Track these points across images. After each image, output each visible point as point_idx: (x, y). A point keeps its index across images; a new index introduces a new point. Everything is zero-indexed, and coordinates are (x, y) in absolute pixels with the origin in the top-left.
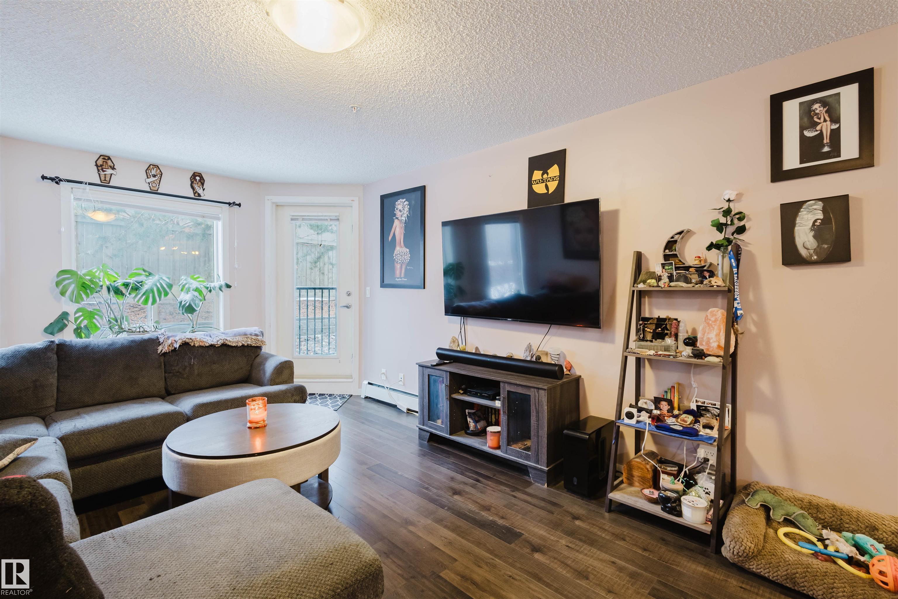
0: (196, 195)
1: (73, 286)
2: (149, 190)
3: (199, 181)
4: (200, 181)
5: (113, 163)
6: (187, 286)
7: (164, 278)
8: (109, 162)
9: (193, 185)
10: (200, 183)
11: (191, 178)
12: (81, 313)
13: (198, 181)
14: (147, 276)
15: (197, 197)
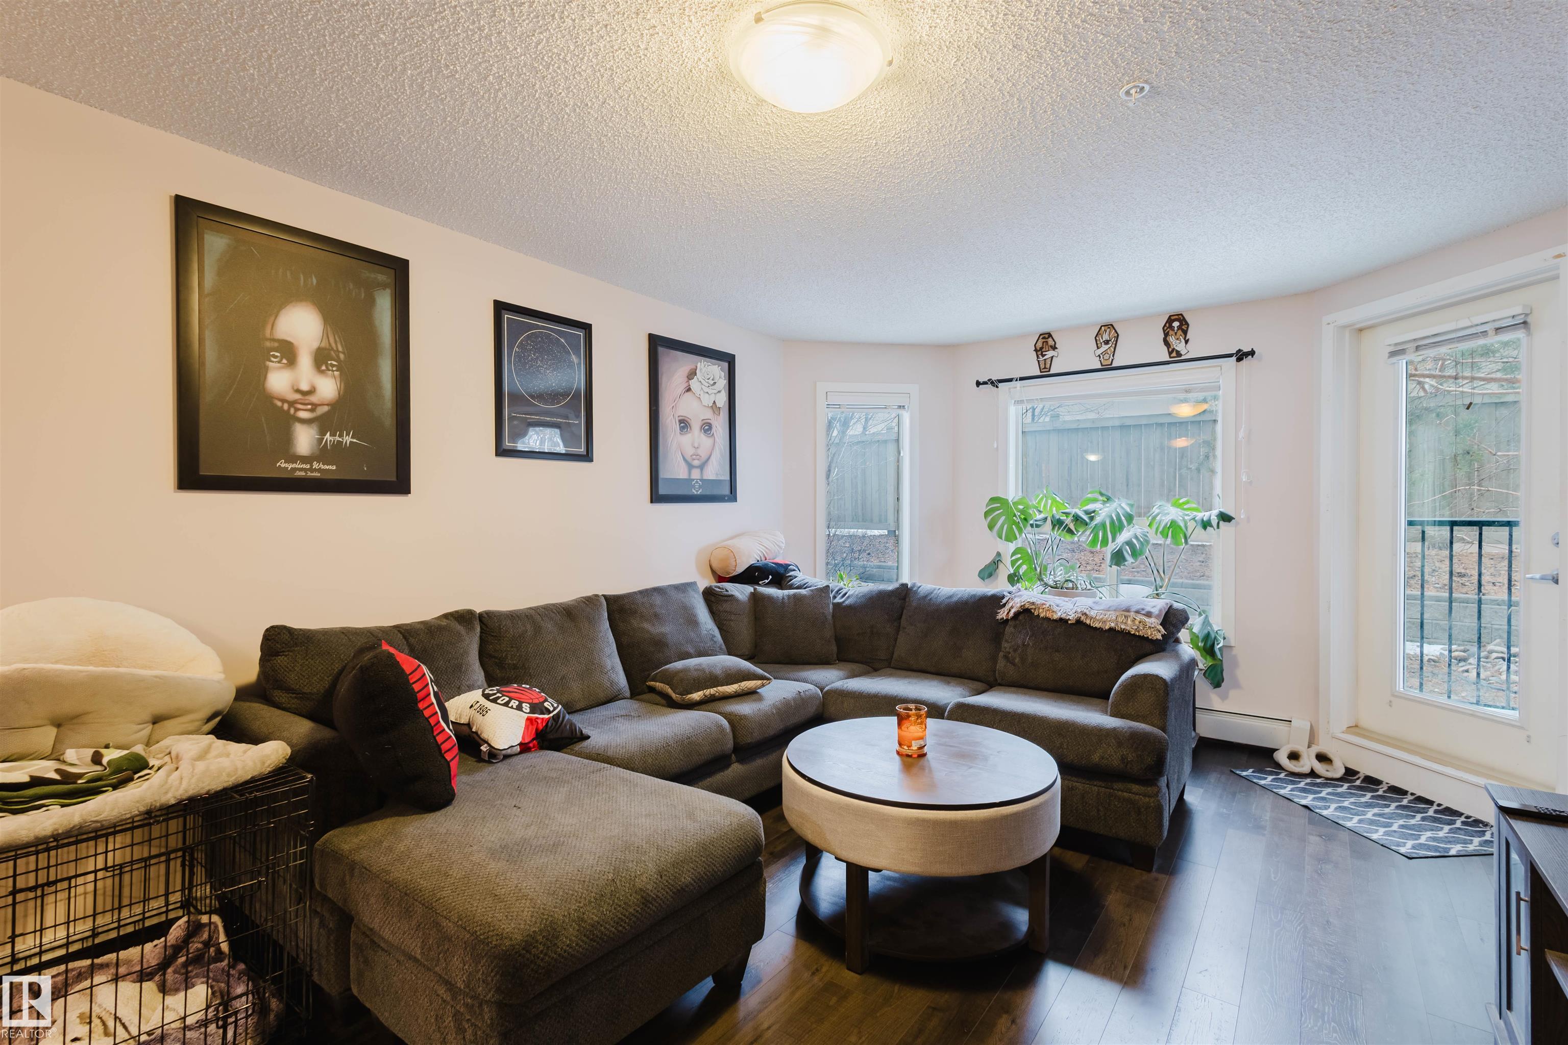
0: (1174, 354)
1: (1003, 518)
2: (1100, 367)
3: (1178, 330)
4: (1179, 328)
5: (1054, 340)
6: (1158, 518)
7: (1124, 505)
8: (1051, 342)
9: (1168, 339)
10: (1180, 332)
11: (1163, 328)
12: (1019, 556)
13: (1176, 329)
14: (1104, 503)
15: (1176, 357)
